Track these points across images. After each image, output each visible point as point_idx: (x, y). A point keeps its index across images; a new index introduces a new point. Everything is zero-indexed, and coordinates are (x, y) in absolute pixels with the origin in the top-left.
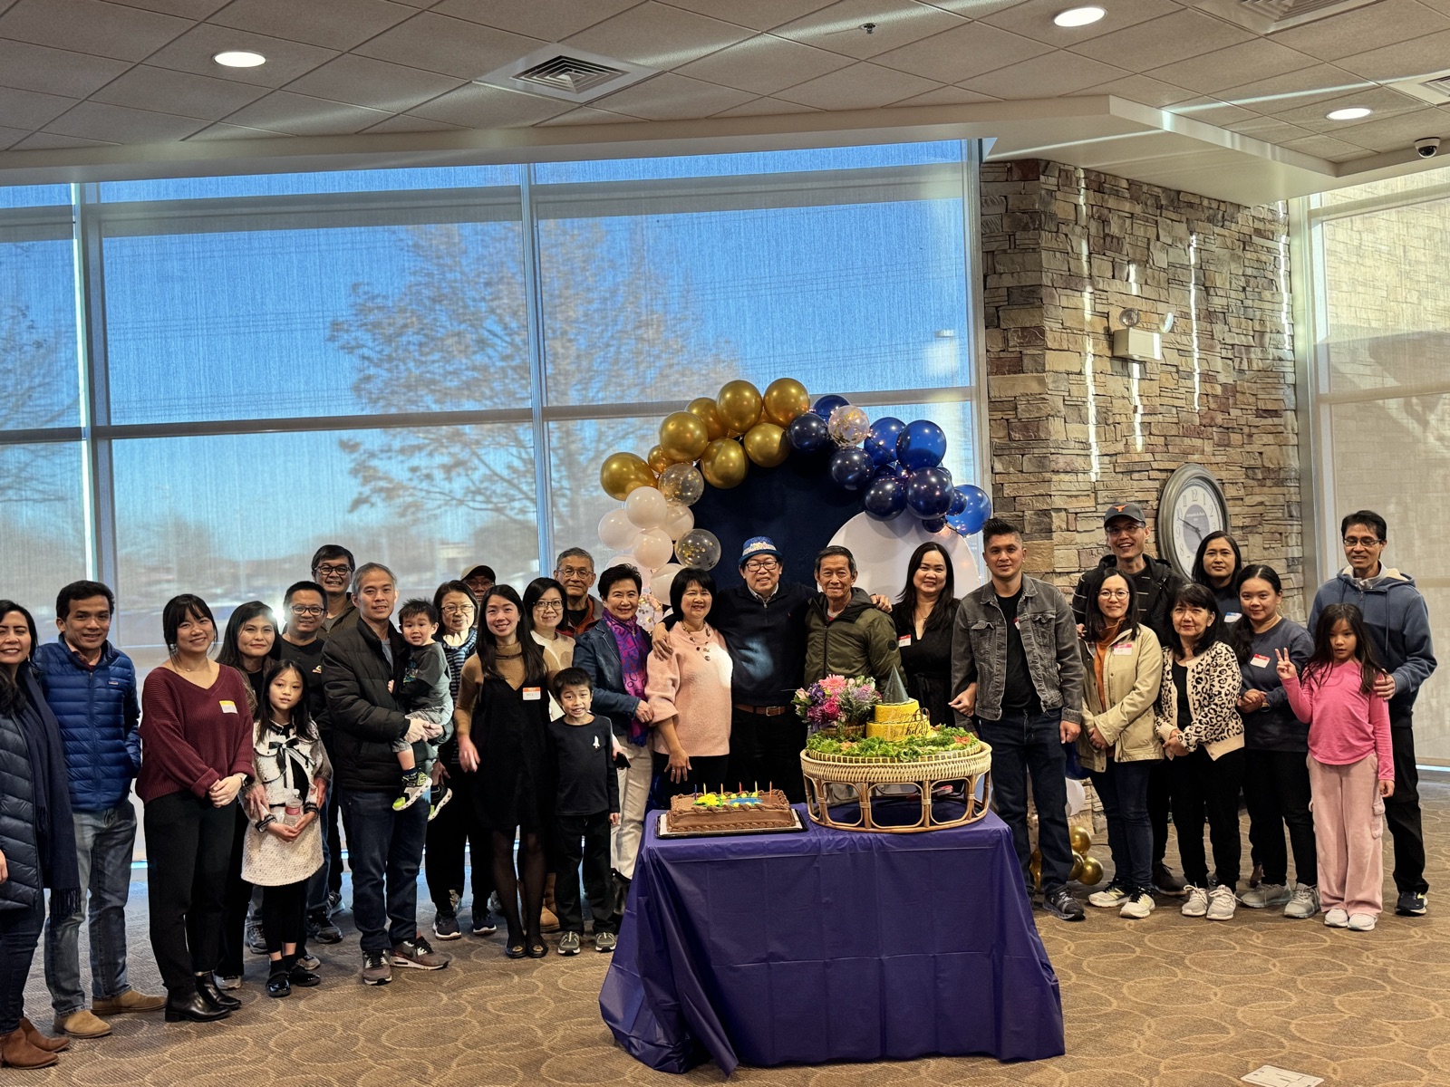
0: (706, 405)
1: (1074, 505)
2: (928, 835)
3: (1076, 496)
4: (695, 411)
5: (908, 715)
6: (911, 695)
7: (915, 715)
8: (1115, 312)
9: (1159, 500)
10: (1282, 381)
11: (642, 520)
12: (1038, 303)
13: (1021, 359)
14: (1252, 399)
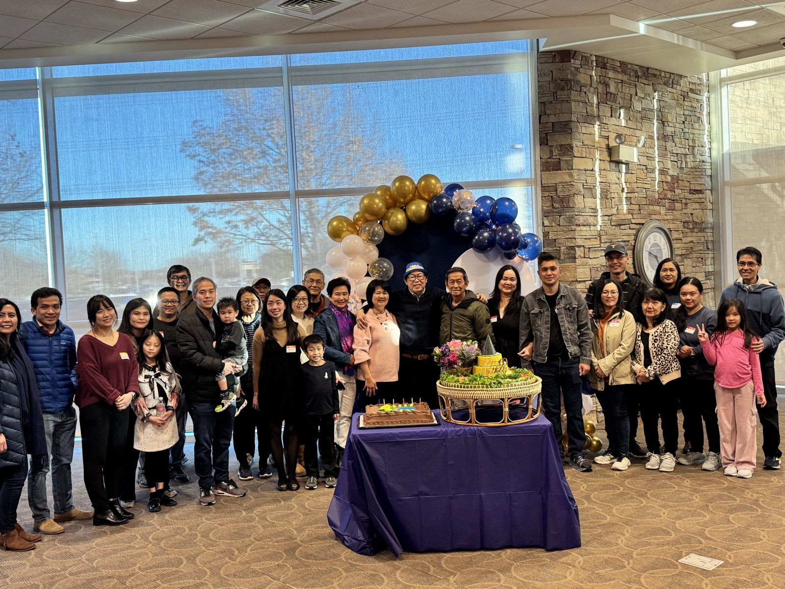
0: (385, 189)
1: (588, 244)
2: (506, 428)
3: (589, 239)
4: (379, 193)
5: (495, 362)
6: (497, 351)
7: (500, 362)
8: (612, 136)
9: (635, 240)
10: (704, 174)
11: (351, 253)
12: (569, 131)
13: (560, 162)
14: (687, 184)
